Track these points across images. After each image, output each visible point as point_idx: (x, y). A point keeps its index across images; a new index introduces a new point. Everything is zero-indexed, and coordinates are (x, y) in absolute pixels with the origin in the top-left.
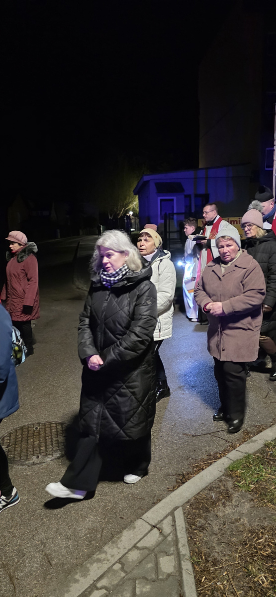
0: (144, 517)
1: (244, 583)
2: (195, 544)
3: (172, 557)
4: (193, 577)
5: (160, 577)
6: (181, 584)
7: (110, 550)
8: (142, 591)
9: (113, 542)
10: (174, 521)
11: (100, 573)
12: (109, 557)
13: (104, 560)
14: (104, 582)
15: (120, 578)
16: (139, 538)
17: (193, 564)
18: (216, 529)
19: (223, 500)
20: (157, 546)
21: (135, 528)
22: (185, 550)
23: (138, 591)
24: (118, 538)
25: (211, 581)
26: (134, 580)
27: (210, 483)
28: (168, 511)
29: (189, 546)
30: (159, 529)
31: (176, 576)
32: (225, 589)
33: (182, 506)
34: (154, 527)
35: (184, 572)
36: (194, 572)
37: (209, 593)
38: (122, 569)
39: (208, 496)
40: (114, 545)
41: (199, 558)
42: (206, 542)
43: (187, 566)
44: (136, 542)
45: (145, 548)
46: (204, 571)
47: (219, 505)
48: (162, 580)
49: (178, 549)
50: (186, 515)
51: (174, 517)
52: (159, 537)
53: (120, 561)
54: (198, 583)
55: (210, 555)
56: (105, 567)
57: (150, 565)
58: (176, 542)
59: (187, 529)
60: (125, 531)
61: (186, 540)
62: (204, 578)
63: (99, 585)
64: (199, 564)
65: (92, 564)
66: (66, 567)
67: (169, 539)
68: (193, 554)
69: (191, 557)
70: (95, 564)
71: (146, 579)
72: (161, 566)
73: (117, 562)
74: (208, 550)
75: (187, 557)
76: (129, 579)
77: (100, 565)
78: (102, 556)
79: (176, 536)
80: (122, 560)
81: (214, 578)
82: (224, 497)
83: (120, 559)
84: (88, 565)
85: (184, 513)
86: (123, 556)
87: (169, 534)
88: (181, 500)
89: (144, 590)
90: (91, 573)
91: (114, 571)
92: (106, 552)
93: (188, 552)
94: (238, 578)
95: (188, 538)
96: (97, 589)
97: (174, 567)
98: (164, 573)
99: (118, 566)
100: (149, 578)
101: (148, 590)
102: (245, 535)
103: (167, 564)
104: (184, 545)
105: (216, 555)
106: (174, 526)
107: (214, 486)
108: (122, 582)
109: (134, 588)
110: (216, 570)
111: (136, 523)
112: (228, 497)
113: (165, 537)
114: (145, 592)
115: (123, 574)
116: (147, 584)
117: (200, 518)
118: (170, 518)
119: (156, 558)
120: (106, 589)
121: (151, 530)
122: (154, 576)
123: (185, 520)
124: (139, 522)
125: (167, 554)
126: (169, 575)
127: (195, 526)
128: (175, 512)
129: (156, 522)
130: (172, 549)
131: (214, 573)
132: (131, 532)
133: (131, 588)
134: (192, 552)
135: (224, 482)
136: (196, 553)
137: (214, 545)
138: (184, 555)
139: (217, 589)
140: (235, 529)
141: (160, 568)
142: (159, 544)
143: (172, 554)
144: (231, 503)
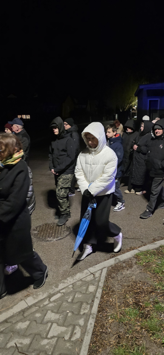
0: (89, 269)
1: (122, 301)
2: (107, 283)
3: (95, 286)
4: (101, 295)
5: (87, 293)
6: (94, 296)
7: (70, 279)
8: (77, 297)
9: (72, 277)
10: (101, 273)
11: (63, 287)
12: (68, 282)
13: (66, 283)
14: (63, 291)
15: (70, 290)
16: (84, 277)
17: (103, 290)
18: (119, 279)
19: (128, 268)
20: (90, 281)
21: (83, 273)
22: (101, 284)
23: (76, 296)
24: (75, 276)
25: (108, 297)
26: (76, 292)
27: (125, 260)
28: (101, 268)
29: (104, 283)
30: (94, 275)
31: (94, 293)
32: (112, 301)
33: (108, 267)
34: (92, 273)
35: (97, 292)
36: (102, 293)
37: (105, 302)
38: (73, 288)
39: (122, 265)
40: (72, 278)
41: (106, 289)
42: (112, 283)
43: (100, 291)
44: (82, 278)
45: (85, 281)
46: (107, 293)
47: (125, 269)
48: (87, 294)
49: (98, 284)
50: (108, 271)
51: (102, 271)
52: (93, 278)
53: (73, 284)
54: (102, 297)
55: (112, 288)
56: (66, 285)
57: (84, 288)
58: (99, 281)
59: (106, 277)
60: (79, 273)
61: (104, 281)
62: (105, 296)
63: (61, 292)
64: (105, 290)
65: (60, 283)
66: (51, 283)
67: (97, 279)
68: (105, 287)
69: (103, 288)
70: (62, 284)
71: (81, 293)
72: (89, 289)
73: (71, 284)
74: (112, 286)
75: (101, 287)
76: (74, 292)
77: (64, 284)
78: (66, 281)
79: (100, 279)
80: (74, 284)
81: (110, 297)
82: (129, 266)
83: (73, 283)
84: (59, 284)
85: (108, 270)
86: (74, 283)
87: (97, 277)
88: (108, 265)
89: (79, 296)
90: (59, 287)
91: (69, 288)
92: (68, 280)
93: (103, 285)
94: (120, 298)
95: (105, 280)
96: (60, 293)
97: (94, 290)
98: (89, 291)
99: (71, 286)
100: (82, 293)
101: (80, 296)
102: (131, 283)
103: (92, 289)
104: (102, 283)
105: (115, 289)
106: (101, 274)
107: (126, 261)
108: (71, 292)
109: (75, 295)
110: (112, 294)
111: (84, 271)
112: (131, 266)
113: (95, 278)
114: (79, 297)
115: (72, 289)
116: (81, 294)
117: (114, 273)
118: (100, 271)
119: (88, 286)
120: (63, 294)
121: (90, 274)
122: (84, 292)
123: (107, 273)
124: (86, 271)
125: (93, 285)
126: (91, 293)
127: (110, 276)
128: (104, 269)
129: (93, 272)
130: (96, 283)
131: (110, 295)
132: (81, 274)
133: (74, 295)
134: (104, 286)
135: (132, 260)
136: (106, 286)
137: (116, 285)
138: (100, 286)
139: (109, 301)
140: (127, 280)
141: (88, 290)
142: (91, 281)
143: (95, 285)
144: (131, 270)
